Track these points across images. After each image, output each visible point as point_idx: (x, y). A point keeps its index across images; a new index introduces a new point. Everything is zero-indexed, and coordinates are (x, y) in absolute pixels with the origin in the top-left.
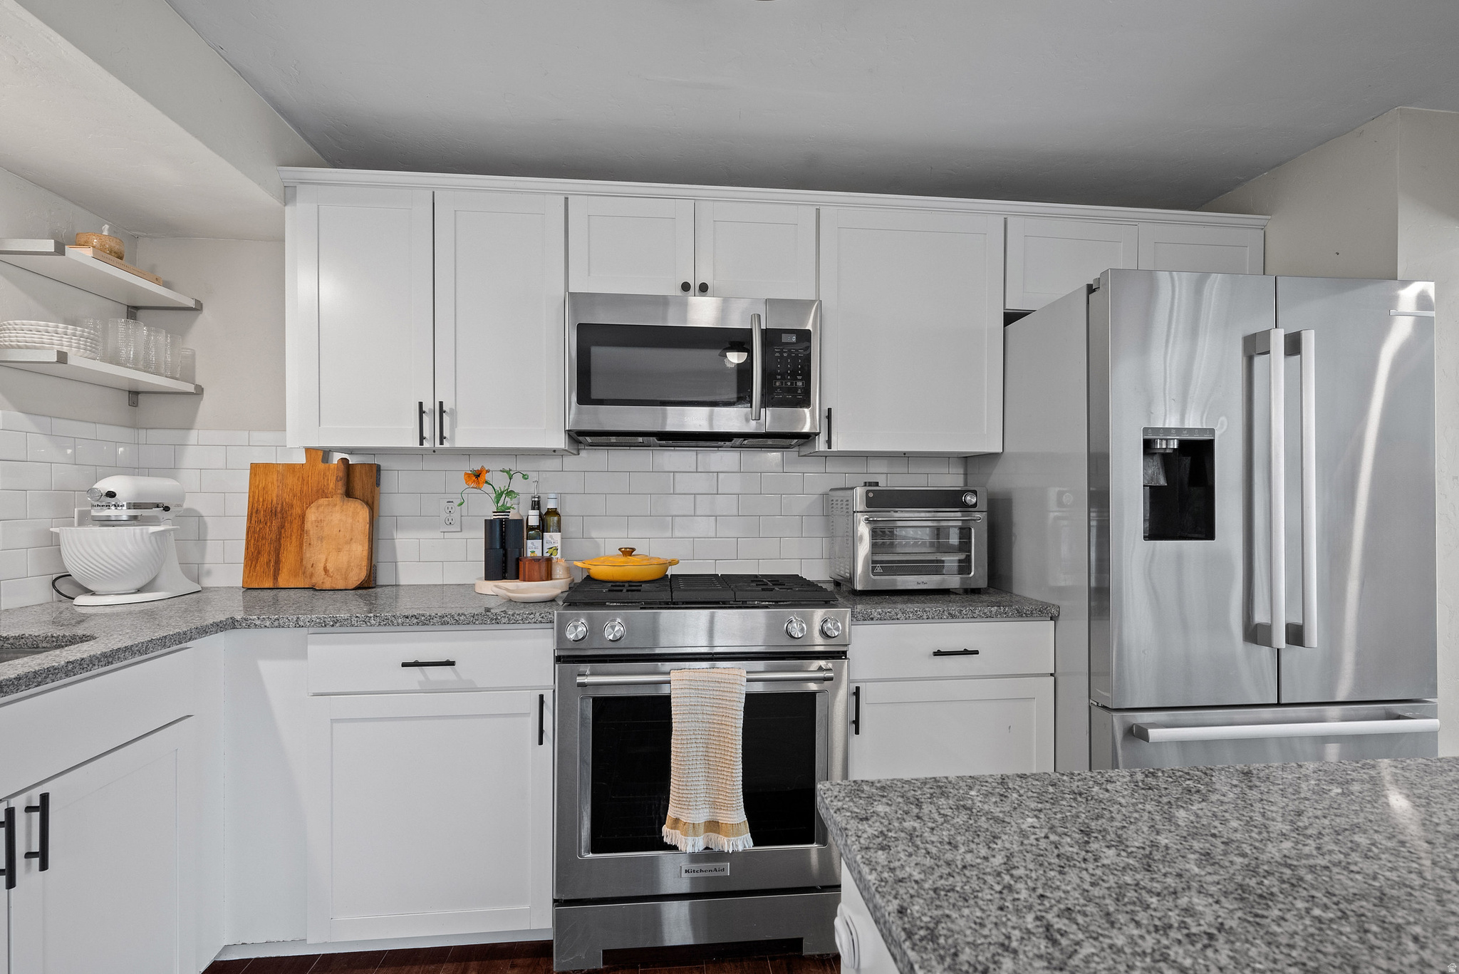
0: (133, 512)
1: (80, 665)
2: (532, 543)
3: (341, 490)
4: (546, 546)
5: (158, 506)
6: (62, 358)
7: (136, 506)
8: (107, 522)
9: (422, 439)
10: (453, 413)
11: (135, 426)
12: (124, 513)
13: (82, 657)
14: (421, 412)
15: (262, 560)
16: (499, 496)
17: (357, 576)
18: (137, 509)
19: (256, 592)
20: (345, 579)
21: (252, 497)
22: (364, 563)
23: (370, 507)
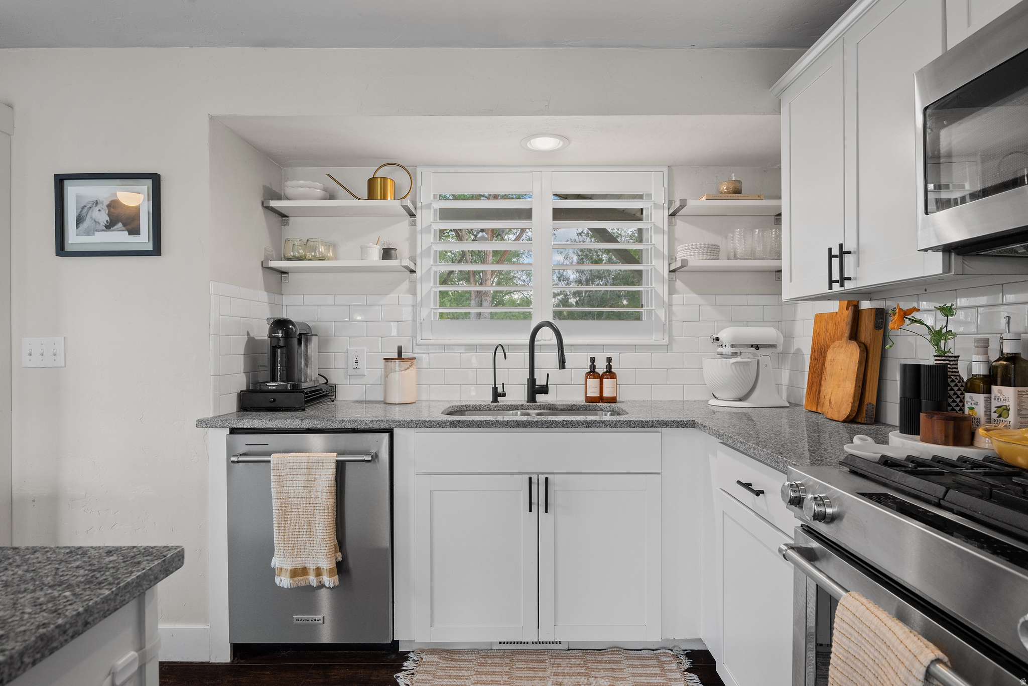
0: (734, 350)
1: (570, 423)
2: (971, 398)
3: (847, 334)
5: (752, 346)
6: (685, 263)
7: (736, 346)
9: (831, 282)
10: (856, 252)
12: (727, 350)
13: (572, 419)
14: (831, 256)
15: (814, 389)
16: (938, 336)
17: (845, 410)
18: (737, 348)
19: (810, 413)
20: (839, 412)
21: (813, 340)
22: (851, 400)
23: (865, 350)
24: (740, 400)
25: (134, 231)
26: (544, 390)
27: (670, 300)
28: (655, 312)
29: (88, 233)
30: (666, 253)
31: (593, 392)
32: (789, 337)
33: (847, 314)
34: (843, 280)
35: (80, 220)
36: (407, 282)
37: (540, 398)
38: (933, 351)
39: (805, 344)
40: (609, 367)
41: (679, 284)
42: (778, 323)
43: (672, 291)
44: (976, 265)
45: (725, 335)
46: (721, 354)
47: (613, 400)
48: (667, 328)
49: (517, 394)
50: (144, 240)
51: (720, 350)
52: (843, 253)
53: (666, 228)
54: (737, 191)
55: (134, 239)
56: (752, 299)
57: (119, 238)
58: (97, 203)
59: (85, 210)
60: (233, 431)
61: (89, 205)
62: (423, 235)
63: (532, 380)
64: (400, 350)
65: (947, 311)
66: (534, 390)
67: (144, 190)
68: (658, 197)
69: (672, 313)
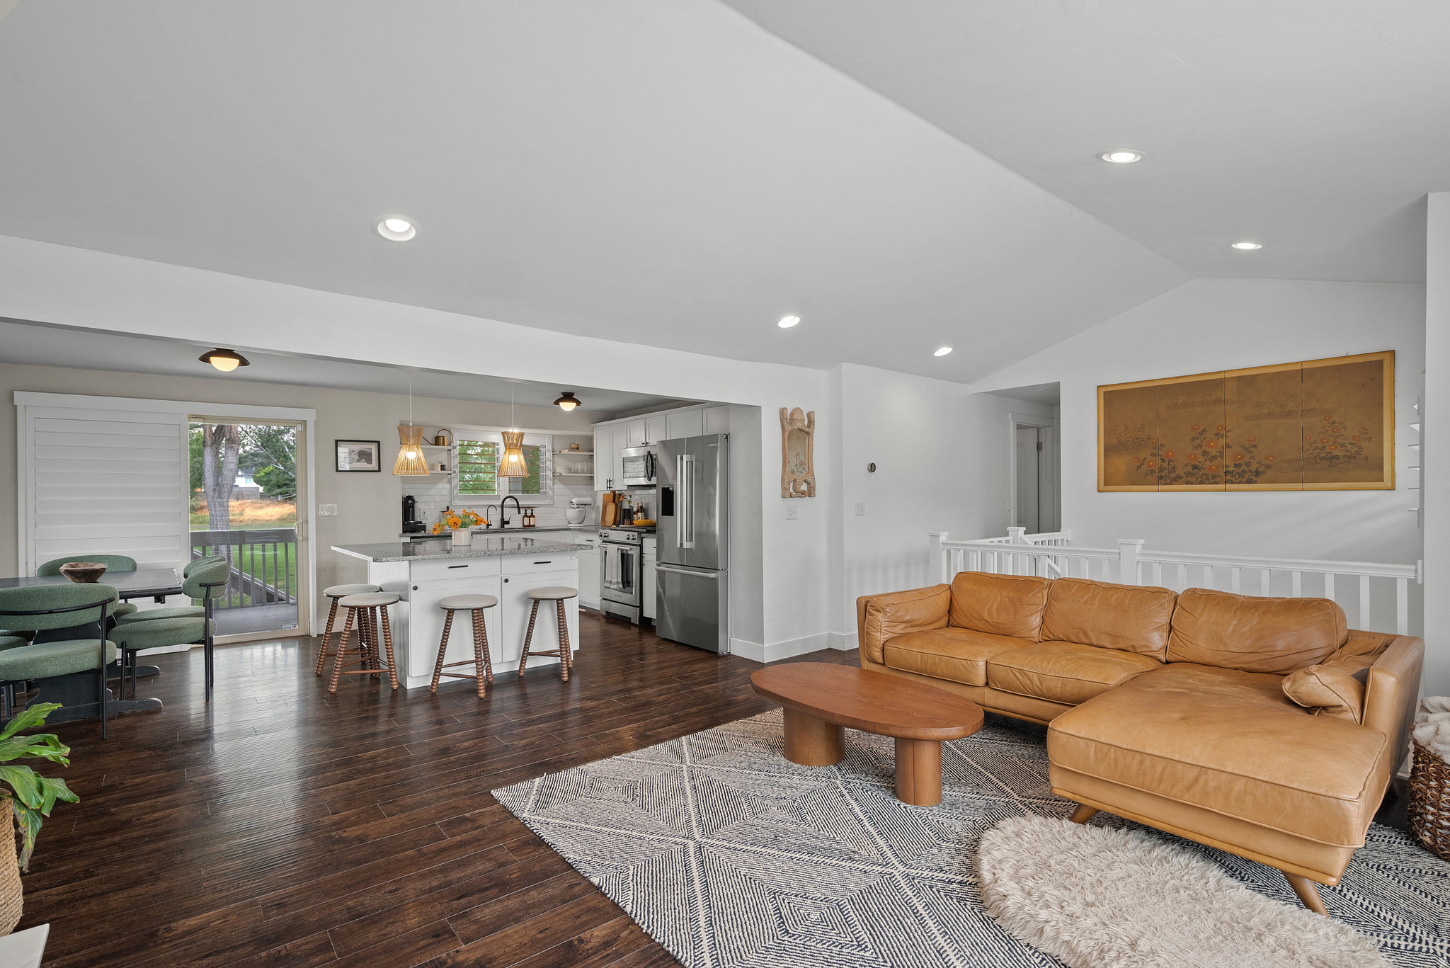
0: (577, 506)
3: (612, 501)
4: (638, 517)
5: (583, 505)
6: (564, 474)
9: (607, 488)
10: (613, 481)
11: (584, 485)
12: (575, 507)
14: (607, 481)
15: (603, 516)
16: (630, 502)
17: (611, 523)
18: (579, 505)
19: (602, 526)
21: (603, 502)
22: (613, 520)
23: (616, 505)
24: (580, 524)
25: (369, 461)
26: (508, 523)
27: (553, 487)
28: (547, 491)
29: (350, 463)
30: (551, 468)
31: (526, 523)
32: (595, 501)
33: (612, 494)
34: (610, 488)
36: (446, 478)
37: (506, 526)
39: (600, 503)
40: (532, 513)
41: (556, 481)
42: (591, 496)
43: (554, 484)
44: (633, 488)
45: (574, 501)
46: (573, 508)
47: (534, 526)
48: (552, 498)
49: (497, 525)
50: (374, 466)
51: (572, 506)
52: (610, 481)
53: (552, 460)
54: (578, 449)
55: (369, 465)
56: (582, 487)
57: (363, 465)
58: (353, 451)
60: (411, 538)
62: (455, 459)
63: (502, 519)
64: (448, 508)
65: (630, 496)
66: (504, 522)
67: (374, 448)
68: (549, 447)
69: (553, 492)
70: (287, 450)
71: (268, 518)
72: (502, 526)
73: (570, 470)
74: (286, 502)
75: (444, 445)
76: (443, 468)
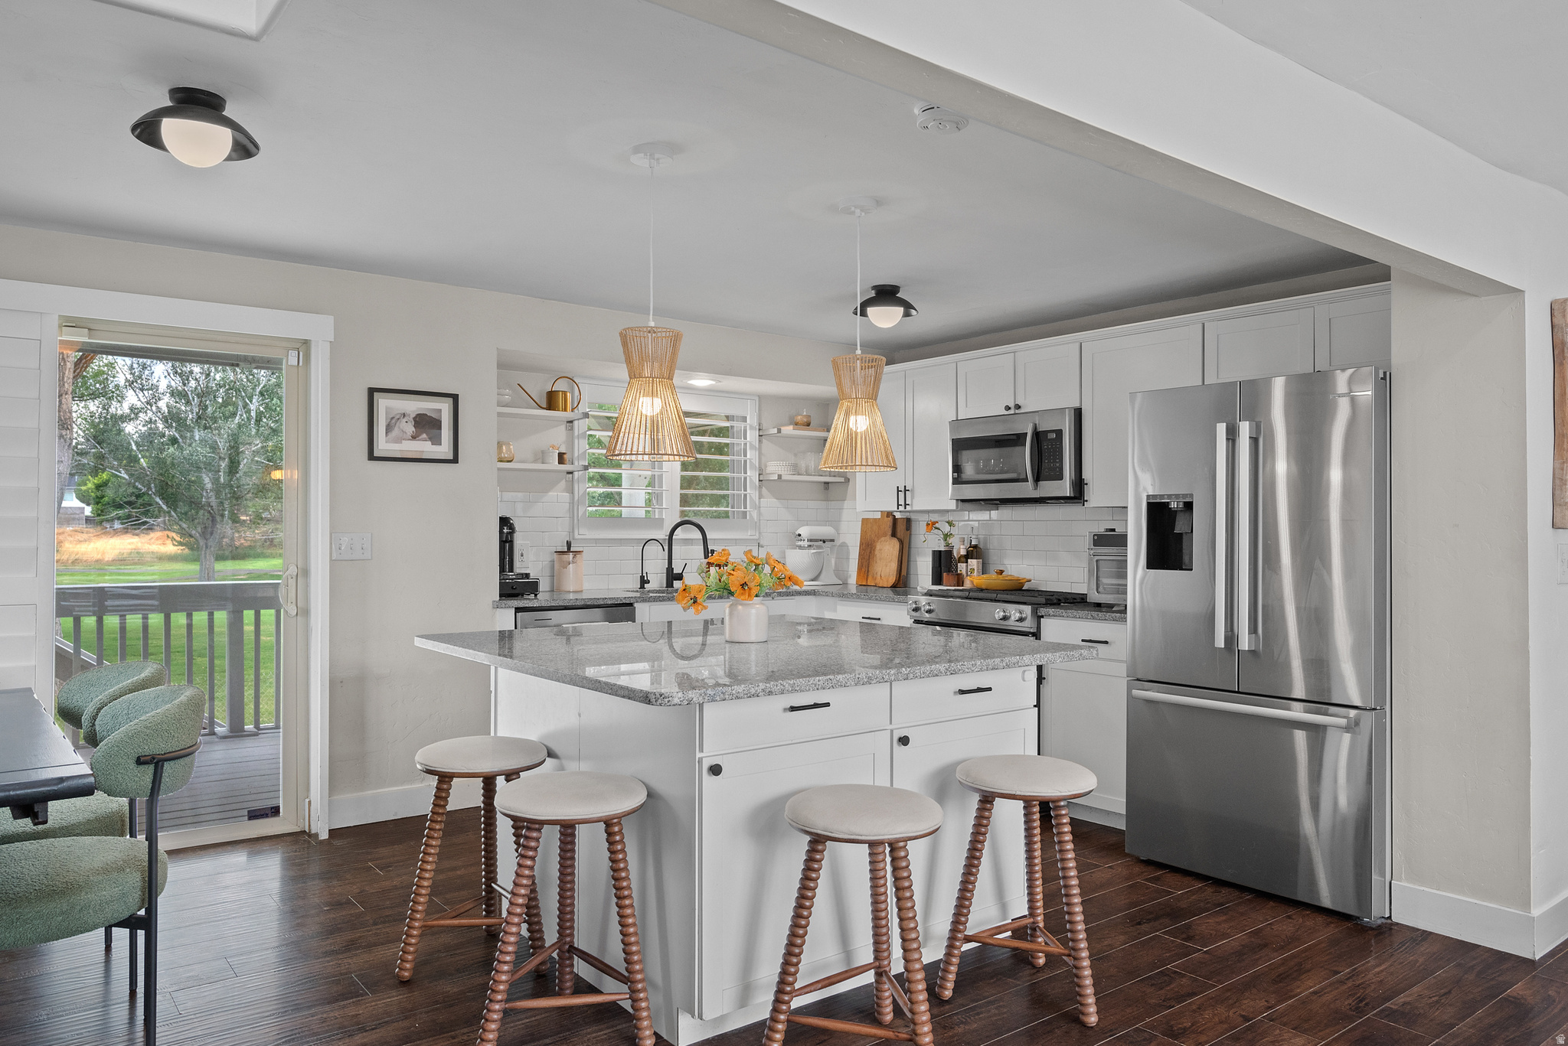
0: (809, 543)
2: (960, 565)
3: (890, 533)
4: (969, 568)
5: (818, 541)
6: (780, 476)
7: (811, 540)
8: (800, 547)
9: (898, 505)
10: (912, 491)
11: (827, 499)
12: (806, 543)
14: (898, 491)
15: (863, 570)
16: (946, 536)
17: (892, 580)
19: (861, 587)
20: (887, 581)
21: (861, 536)
22: (895, 573)
23: (901, 542)
24: (812, 581)
25: (436, 440)
26: (680, 577)
27: (759, 502)
28: (750, 514)
29: (398, 440)
30: (757, 465)
32: (842, 534)
33: (888, 520)
34: (905, 505)
35: (389, 428)
36: (564, 482)
37: (677, 584)
38: (943, 543)
41: (766, 490)
42: (835, 523)
43: (761, 496)
45: (804, 531)
48: (759, 526)
49: (657, 581)
50: (444, 450)
51: (800, 543)
52: (905, 491)
53: (757, 446)
54: (808, 424)
56: (812, 504)
58: (404, 415)
59: (393, 421)
60: (518, 610)
61: (398, 417)
62: (580, 440)
63: (670, 569)
64: (569, 544)
65: (950, 524)
66: (672, 577)
67: (445, 407)
68: (752, 420)
69: (760, 514)
70: (134, 448)
71: (99, 557)
72: (670, 584)
73: (795, 468)
74: (127, 532)
75: (565, 410)
76: (561, 458)
